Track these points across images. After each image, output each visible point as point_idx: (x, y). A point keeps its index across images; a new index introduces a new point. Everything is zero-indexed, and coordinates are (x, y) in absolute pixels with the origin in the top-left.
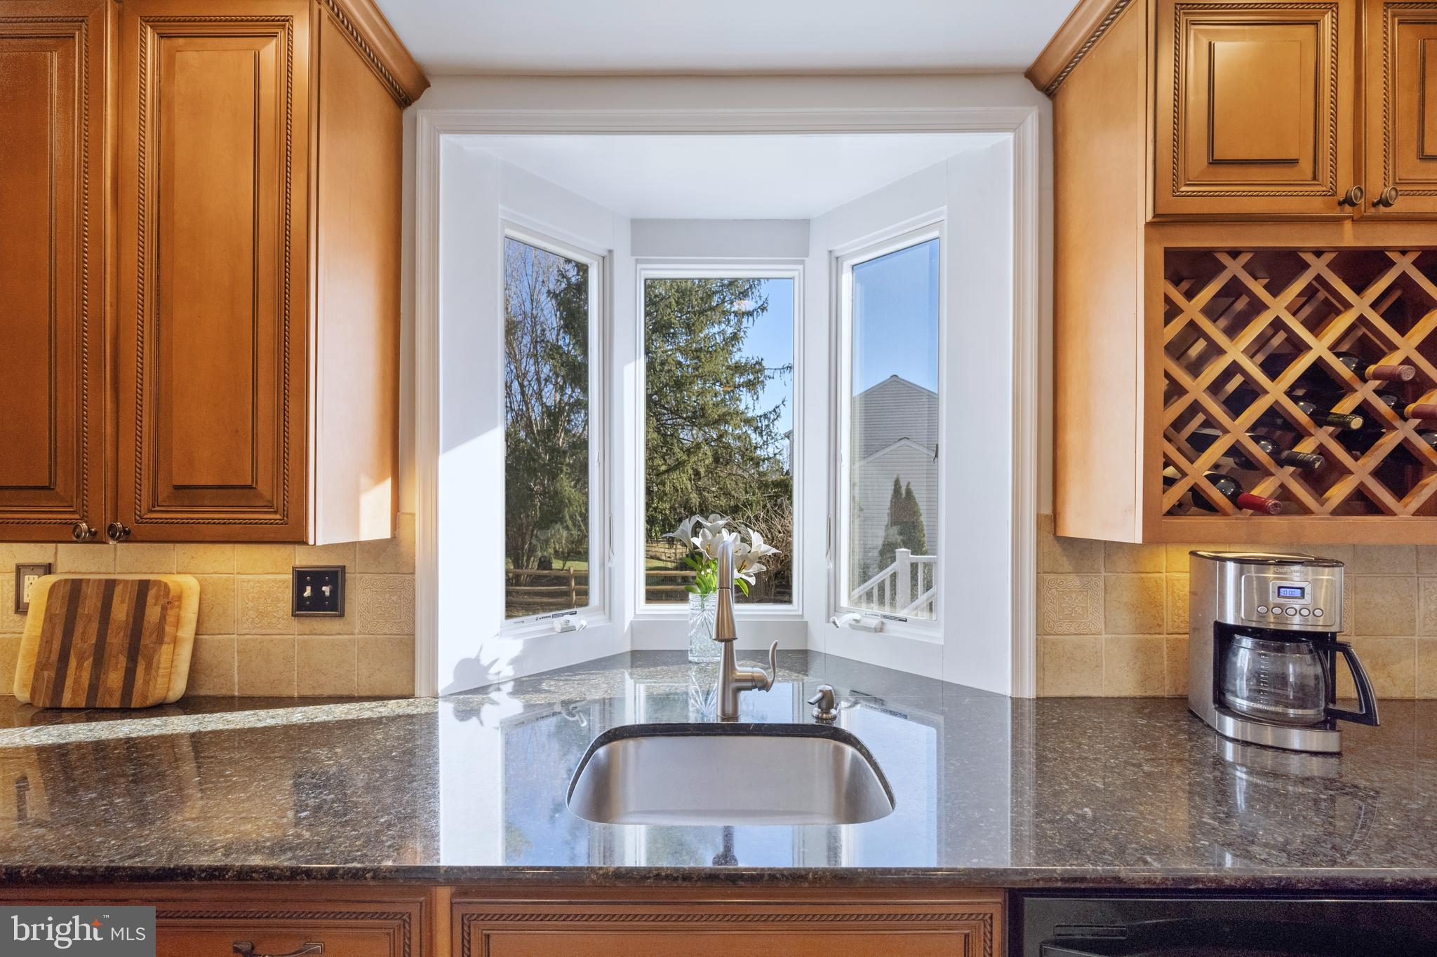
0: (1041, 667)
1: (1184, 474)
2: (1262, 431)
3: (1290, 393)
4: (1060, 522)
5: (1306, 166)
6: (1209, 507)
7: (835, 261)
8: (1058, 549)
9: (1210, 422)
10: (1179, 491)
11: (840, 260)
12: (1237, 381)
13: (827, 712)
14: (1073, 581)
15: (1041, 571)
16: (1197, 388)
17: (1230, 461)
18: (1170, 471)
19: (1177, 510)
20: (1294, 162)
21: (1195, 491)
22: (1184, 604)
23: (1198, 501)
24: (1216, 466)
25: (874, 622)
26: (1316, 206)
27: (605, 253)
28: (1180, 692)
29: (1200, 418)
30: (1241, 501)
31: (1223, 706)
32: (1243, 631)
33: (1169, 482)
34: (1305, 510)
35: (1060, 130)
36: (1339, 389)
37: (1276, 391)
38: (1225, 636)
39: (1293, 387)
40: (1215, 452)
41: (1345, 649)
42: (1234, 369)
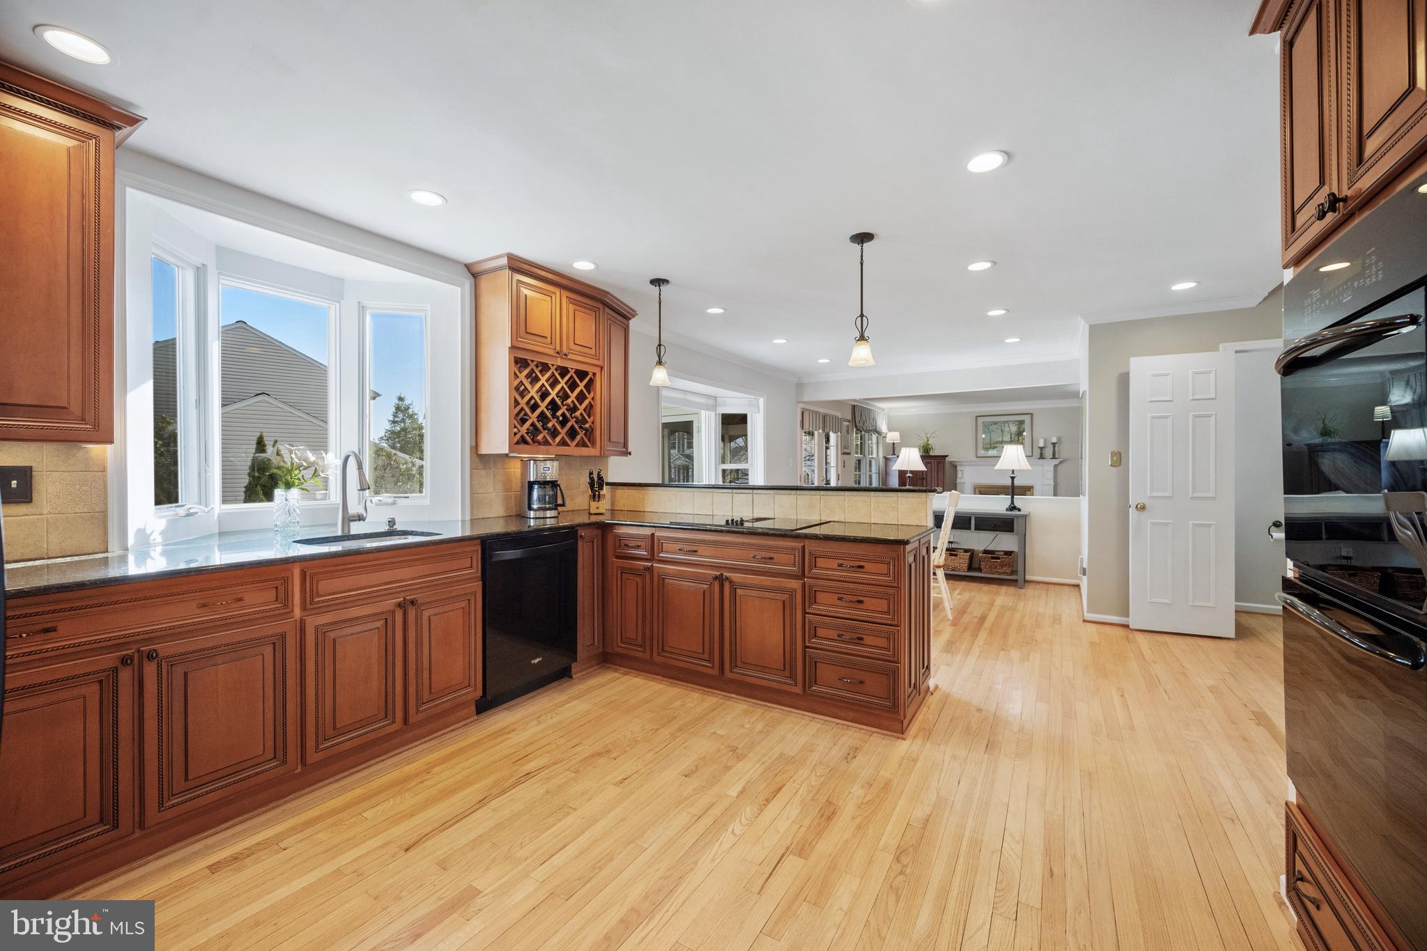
0: (472, 508)
1: (519, 431)
2: (540, 418)
3: (547, 407)
4: (479, 448)
5: (549, 340)
6: (526, 442)
7: (362, 309)
8: (477, 459)
9: (526, 414)
10: (518, 436)
11: (365, 309)
12: (533, 401)
13: (393, 527)
14: (483, 472)
15: (472, 469)
16: (523, 402)
17: (532, 428)
18: (516, 430)
19: (518, 443)
20: (546, 337)
21: (522, 437)
22: (519, 480)
23: (523, 441)
24: (528, 429)
25: (391, 500)
26: (551, 352)
27: (200, 266)
28: (518, 513)
29: (523, 412)
30: (534, 441)
31: (530, 508)
32: (534, 483)
33: (515, 434)
34: (551, 445)
35: (478, 293)
36: (558, 408)
37: (543, 406)
38: (531, 485)
39: (548, 405)
40: (528, 424)
41: (559, 485)
42: (532, 398)
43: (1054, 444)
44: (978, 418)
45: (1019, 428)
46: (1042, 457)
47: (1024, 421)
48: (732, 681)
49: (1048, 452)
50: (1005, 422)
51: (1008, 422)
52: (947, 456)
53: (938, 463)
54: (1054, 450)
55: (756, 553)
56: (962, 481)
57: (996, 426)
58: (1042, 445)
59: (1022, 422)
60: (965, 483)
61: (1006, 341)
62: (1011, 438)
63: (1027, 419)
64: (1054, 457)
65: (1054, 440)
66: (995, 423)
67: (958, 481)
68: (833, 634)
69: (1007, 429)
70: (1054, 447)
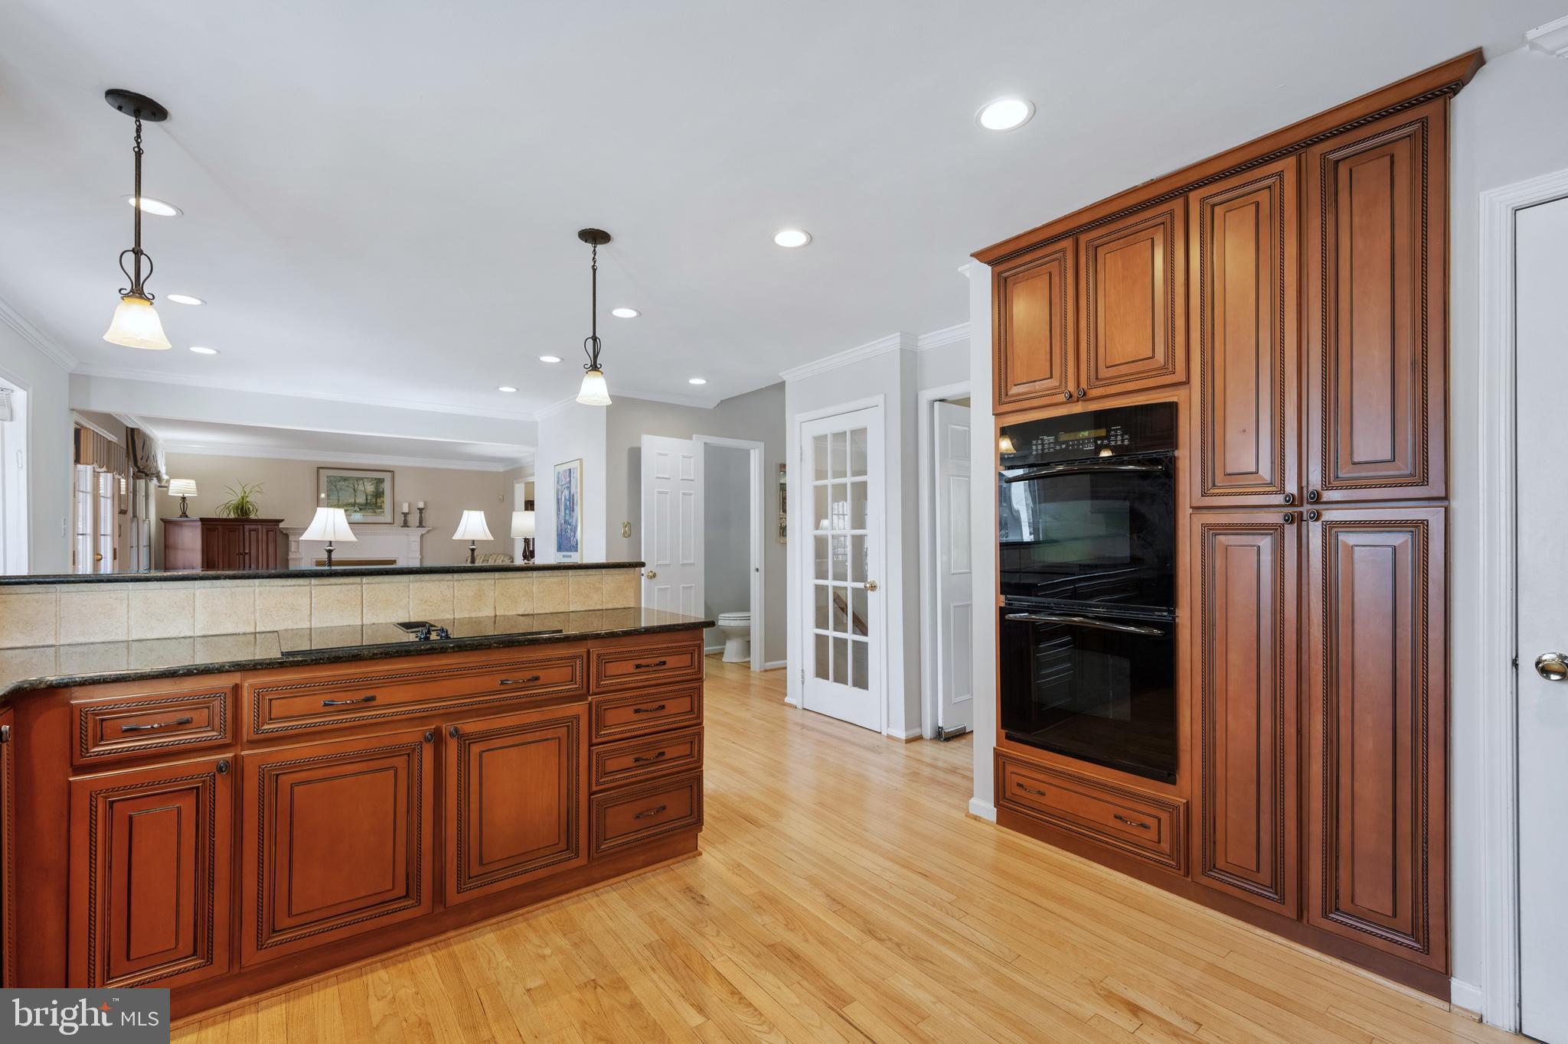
43: (421, 510)
44: (321, 470)
45: (377, 488)
46: (406, 525)
47: (383, 479)
48: (465, 907)
49: (414, 519)
50: (358, 479)
51: (362, 479)
52: (282, 520)
53: (267, 531)
54: (421, 517)
55: (503, 677)
56: (298, 556)
57: (346, 483)
58: (406, 510)
59: (380, 481)
60: (302, 558)
61: (501, 389)
62: (367, 499)
63: (387, 477)
64: (421, 525)
65: (421, 505)
66: (346, 479)
67: (291, 556)
68: (628, 761)
69: (361, 488)
70: (421, 513)
